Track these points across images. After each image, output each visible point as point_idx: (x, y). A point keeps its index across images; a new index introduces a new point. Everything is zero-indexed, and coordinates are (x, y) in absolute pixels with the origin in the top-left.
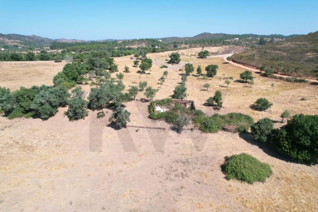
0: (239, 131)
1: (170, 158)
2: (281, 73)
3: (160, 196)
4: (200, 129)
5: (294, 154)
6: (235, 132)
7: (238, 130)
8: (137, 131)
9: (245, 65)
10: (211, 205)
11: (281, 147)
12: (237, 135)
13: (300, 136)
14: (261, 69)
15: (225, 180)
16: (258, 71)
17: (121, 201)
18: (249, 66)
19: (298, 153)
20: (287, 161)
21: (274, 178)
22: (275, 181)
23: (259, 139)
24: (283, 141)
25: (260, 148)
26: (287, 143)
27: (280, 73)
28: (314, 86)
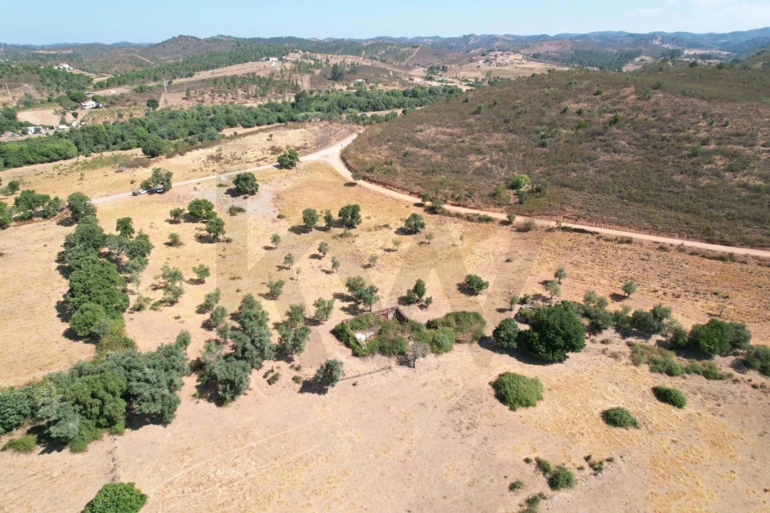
0: (476, 340)
1: (439, 408)
2: (453, 202)
3: (477, 457)
4: (432, 352)
5: (550, 357)
6: (471, 342)
7: (475, 338)
8: (354, 385)
9: (387, 186)
10: (524, 444)
11: (536, 352)
12: (476, 344)
13: (553, 338)
14: (424, 198)
15: (512, 413)
16: (419, 201)
17: (452, 482)
18: (396, 189)
19: (553, 354)
20: (543, 365)
21: (547, 391)
22: (549, 393)
23: (508, 346)
24: (537, 345)
25: (511, 356)
26: (541, 346)
27: (449, 202)
28: (505, 227)
